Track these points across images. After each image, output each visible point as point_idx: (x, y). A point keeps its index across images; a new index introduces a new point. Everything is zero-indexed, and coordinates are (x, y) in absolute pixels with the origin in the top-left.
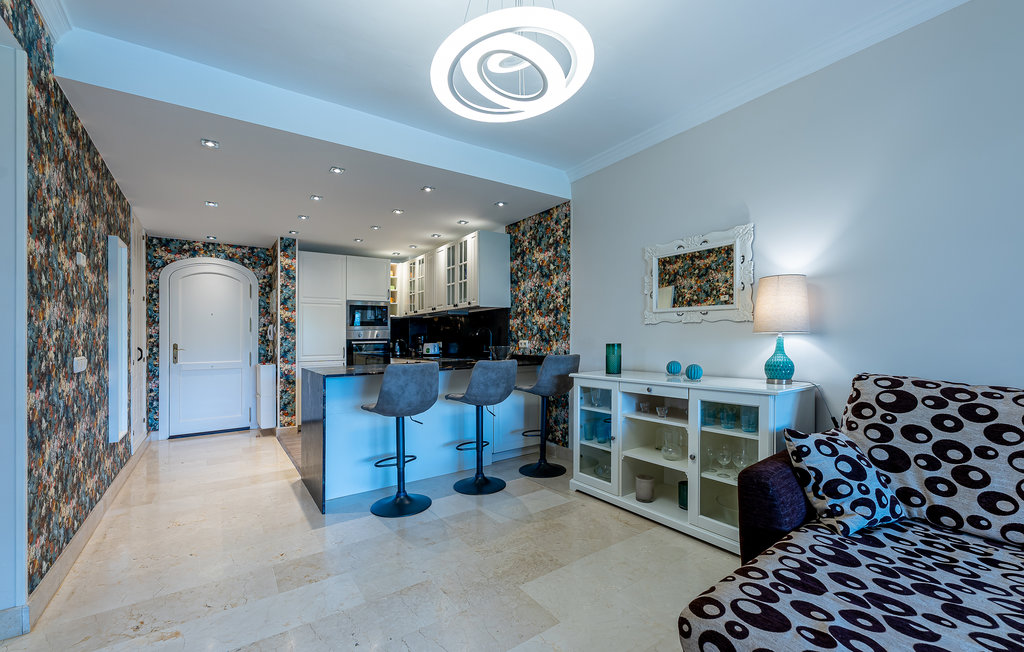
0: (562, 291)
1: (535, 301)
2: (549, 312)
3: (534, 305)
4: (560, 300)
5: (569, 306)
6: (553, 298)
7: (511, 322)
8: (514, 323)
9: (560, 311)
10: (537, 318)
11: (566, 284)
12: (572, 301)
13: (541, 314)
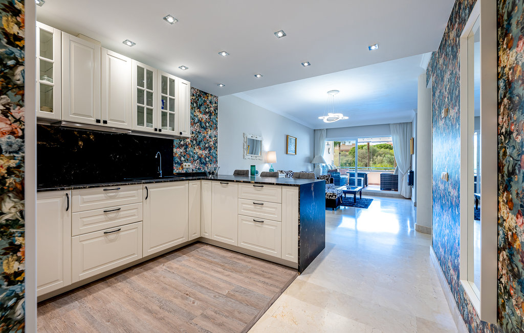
0: (213, 139)
1: (196, 140)
2: (205, 148)
3: (194, 142)
4: (212, 143)
5: (217, 147)
6: (208, 142)
7: (175, 150)
8: (177, 151)
9: (212, 149)
10: (197, 150)
11: (215, 136)
12: (219, 145)
13: (200, 149)
